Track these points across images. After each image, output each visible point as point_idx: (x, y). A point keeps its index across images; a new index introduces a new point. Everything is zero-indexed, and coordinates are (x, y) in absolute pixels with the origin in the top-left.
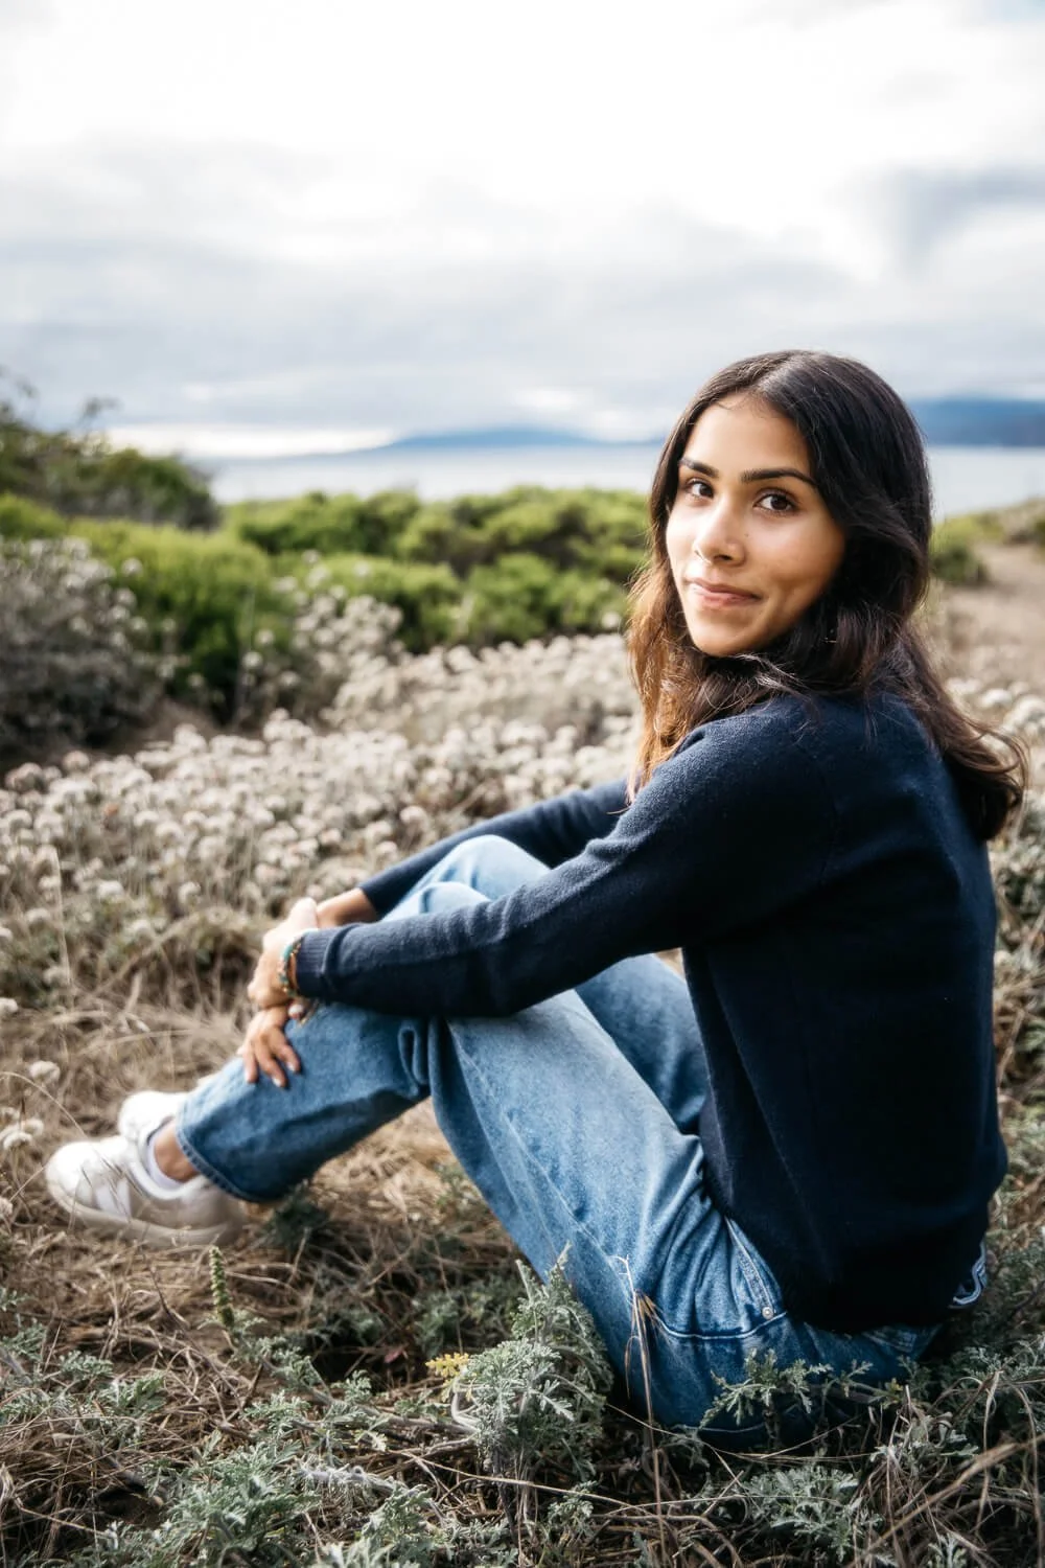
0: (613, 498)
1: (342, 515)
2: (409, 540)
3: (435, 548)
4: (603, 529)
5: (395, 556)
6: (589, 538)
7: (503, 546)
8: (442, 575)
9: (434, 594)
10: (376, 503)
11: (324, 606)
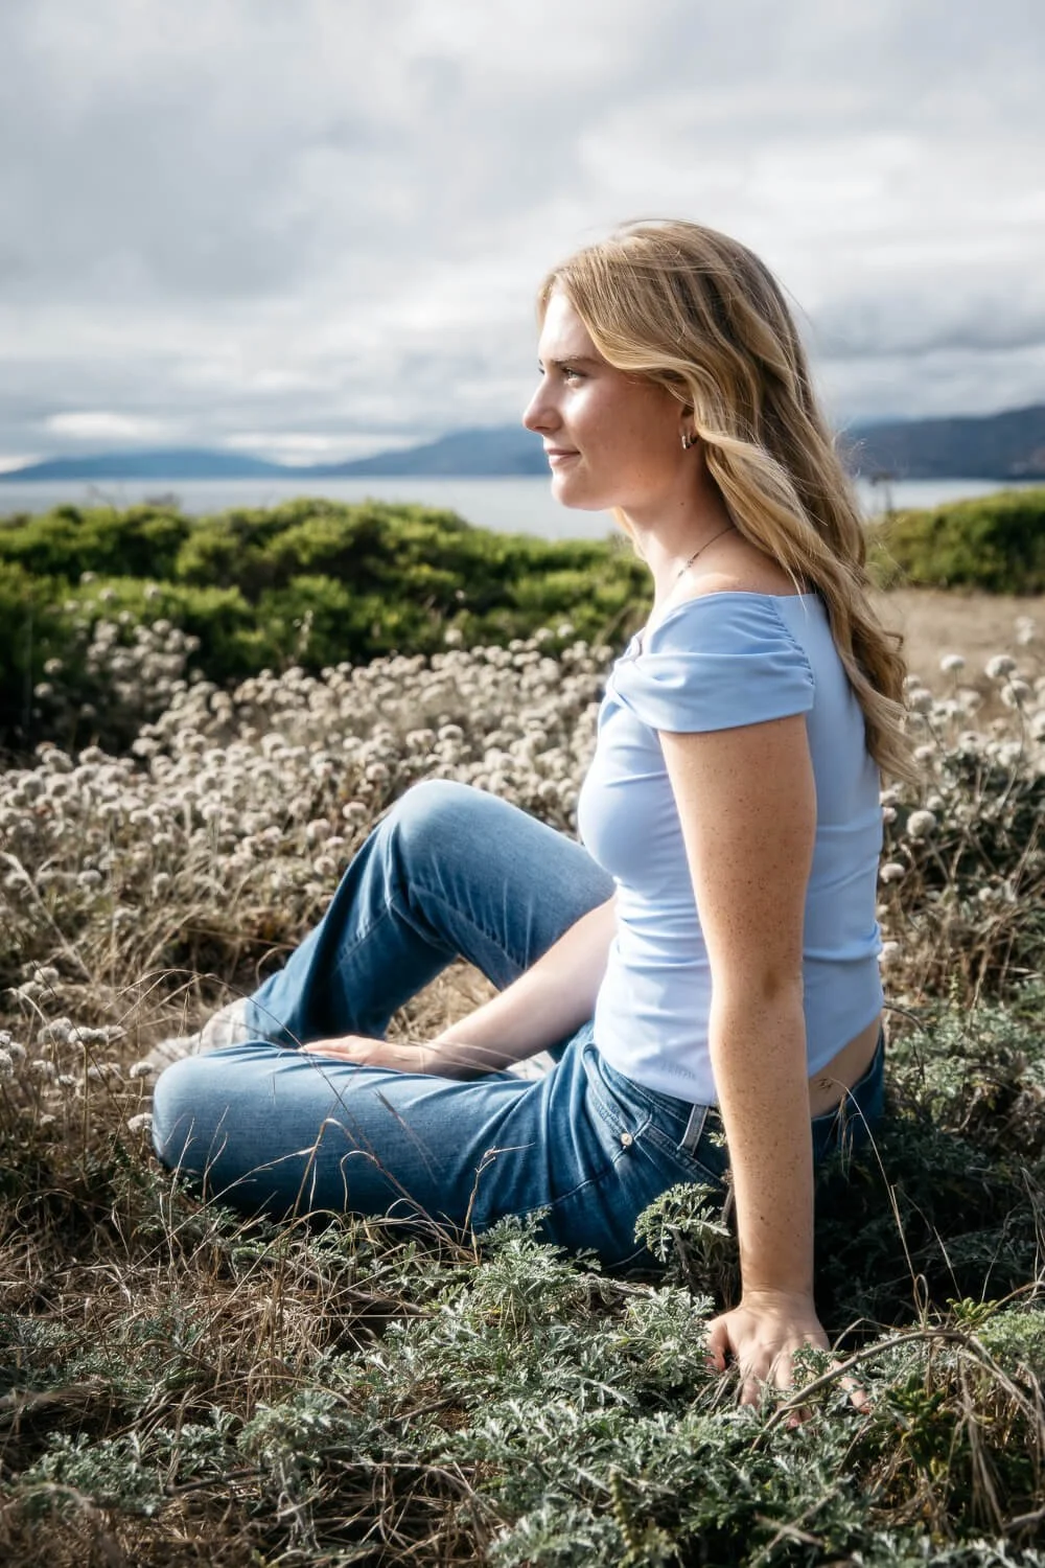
0: (403, 514)
1: (102, 534)
2: (187, 560)
3: (216, 569)
4: (403, 546)
5: (174, 579)
6: (388, 557)
7: (290, 565)
8: (231, 596)
9: (226, 616)
10: (134, 523)
11: (106, 632)
